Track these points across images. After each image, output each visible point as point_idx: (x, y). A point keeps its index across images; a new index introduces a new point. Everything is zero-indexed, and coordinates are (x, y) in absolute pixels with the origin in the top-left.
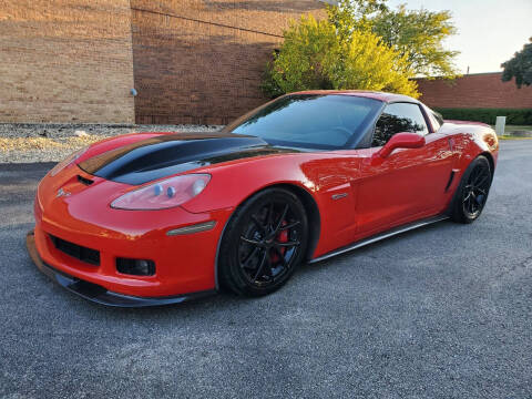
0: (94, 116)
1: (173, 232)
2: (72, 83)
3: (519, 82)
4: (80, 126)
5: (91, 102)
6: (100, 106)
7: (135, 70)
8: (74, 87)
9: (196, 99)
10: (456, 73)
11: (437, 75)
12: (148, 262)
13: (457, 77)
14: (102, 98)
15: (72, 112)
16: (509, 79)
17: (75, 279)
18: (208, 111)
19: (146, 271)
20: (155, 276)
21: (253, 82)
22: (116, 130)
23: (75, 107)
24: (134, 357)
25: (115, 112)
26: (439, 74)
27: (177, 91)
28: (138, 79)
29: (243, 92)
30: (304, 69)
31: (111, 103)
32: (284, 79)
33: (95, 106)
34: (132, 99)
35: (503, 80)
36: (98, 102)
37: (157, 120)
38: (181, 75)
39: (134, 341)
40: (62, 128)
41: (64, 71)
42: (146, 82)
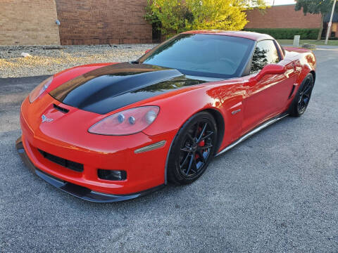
0: (31, 40)
1: (138, 150)
2: (13, 16)
3: (305, 11)
4: (22, 48)
5: (28, 30)
6: (35, 33)
7: (57, 6)
8: (14, 19)
9: (101, 26)
10: (267, 5)
11: (255, 6)
12: (121, 171)
13: (267, 8)
14: (35, 27)
15: (14, 37)
16: (299, 9)
17: (65, 182)
18: (110, 35)
19: (120, 177)
20: (126, 180)
21: (139, 14)
22: (50, 51)
23: (16, 34)
24: (122, 240)
25: (46, 37)
26: (256, 5)
27: (87, 21)
28: (59, 12)
29: (133, 21)
30: (174, 5)
31: (42, 30)
32: (160, 12)
33: (31, 33)
34: (57, 28)
35: (296, 10)
36: (33, 30)
37: (75, 42)
38: (90, 10)
39: (117, 226)
40: (10, 51)
41: (6, 7)
42: (66, 15)
